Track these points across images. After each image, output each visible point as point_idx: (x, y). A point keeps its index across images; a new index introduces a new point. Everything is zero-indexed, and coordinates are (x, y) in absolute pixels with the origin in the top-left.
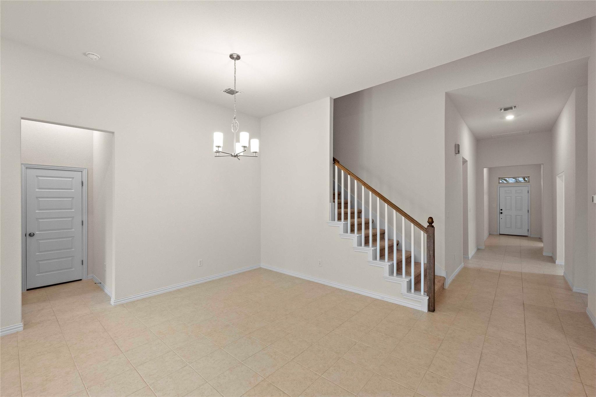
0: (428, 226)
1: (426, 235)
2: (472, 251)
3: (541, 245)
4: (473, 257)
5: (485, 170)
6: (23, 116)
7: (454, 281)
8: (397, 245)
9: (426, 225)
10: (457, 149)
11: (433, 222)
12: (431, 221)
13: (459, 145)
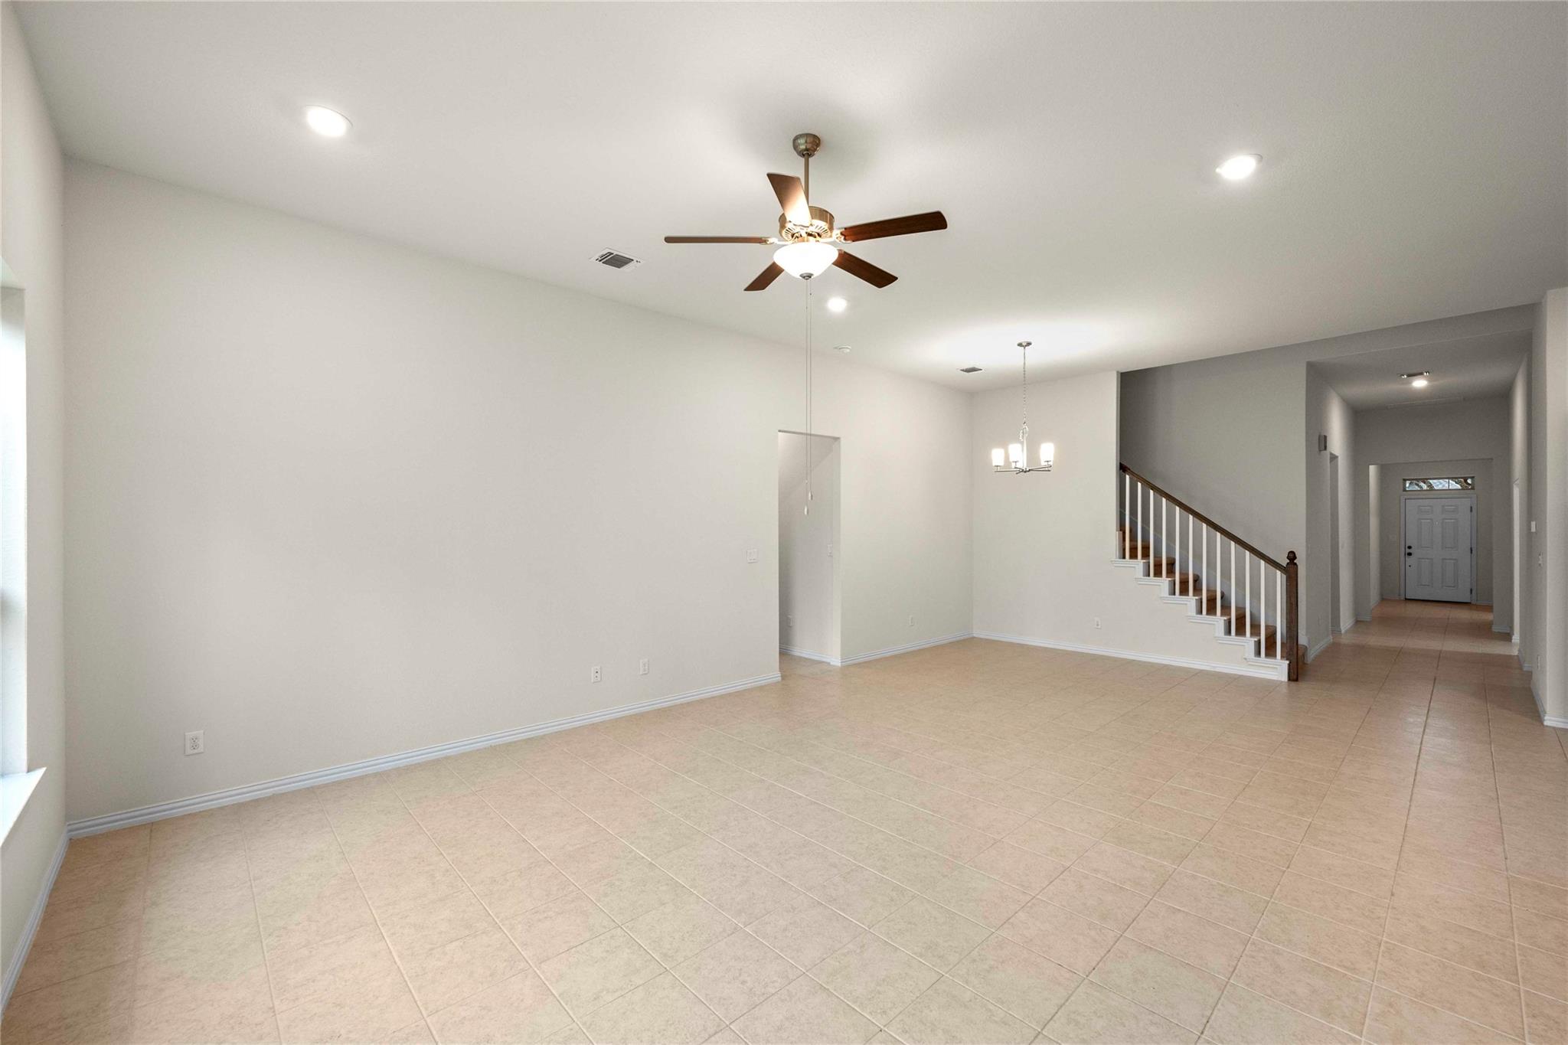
0: (1288, 564)
1: (1284, 576)
2: (1346, 622)
3: (1489, 617)
4: (1346, 632)
5: (1372, 469)
6: (781, 429)
7: (1317, 657)
8: (1222, 598)
9: (1284, 562)
10: (1323, 442)
11: (1295, 558)
12: (1292, 556)
13: (1325, 437)
